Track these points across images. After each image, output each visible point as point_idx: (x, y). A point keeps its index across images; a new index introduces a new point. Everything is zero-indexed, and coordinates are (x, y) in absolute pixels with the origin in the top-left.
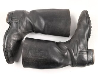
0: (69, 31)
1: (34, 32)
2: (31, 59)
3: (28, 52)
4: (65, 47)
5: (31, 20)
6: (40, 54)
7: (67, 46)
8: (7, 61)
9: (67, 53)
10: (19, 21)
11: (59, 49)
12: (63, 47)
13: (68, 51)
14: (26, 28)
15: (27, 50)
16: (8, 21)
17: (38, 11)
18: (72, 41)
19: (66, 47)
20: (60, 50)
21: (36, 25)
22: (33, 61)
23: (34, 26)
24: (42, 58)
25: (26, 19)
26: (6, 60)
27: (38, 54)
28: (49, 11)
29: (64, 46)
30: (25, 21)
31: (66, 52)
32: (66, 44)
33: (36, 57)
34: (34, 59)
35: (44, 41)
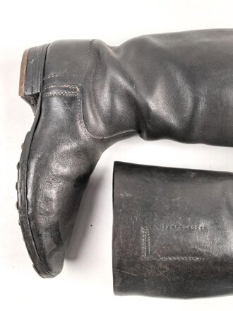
2: (154, 262)
8: (39, 272)
10: (82, 91)
16: (29, 93)
22: (161, 273)
24: (201, 255)
26: (35, 267)
27: (182, 238)
33: (176, 254)
34: (164, 263)
35: (194, 177)
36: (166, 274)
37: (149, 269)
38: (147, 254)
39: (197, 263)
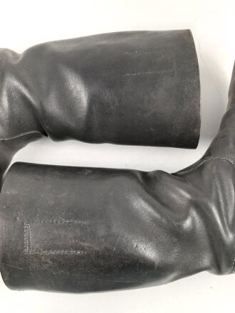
0: (197, 122)
1: (46, 135)
2: (36, 256)
3: (22, 230)
4: (181, 195)
5: (26, 86)
6: (71, 235)
7: (189, 192)
9: (193, 222)
11: (154, 207)
12: (174, 196)
13: (194, 213)
14: (10, 124)
15: (15, 219)
17: (56, 47)
18: (209, 166)
19: (188, 196)
20: (158, 211)
21: (53, 107)
22: (45, 267)
23: (44, 111)
24: (83, 249)
25: (6, 84)
27: (63, 233)
28: (104, 42)
29: (177, 189)
30: (5, 93)
31: (185, 218)
32: (184, 181)
33: (58, 248)
34: (47, 257)
35: (88, 175)
36: (50, 267)
37: (33, 262)
38: (30, 248)
39: (79, 257)
